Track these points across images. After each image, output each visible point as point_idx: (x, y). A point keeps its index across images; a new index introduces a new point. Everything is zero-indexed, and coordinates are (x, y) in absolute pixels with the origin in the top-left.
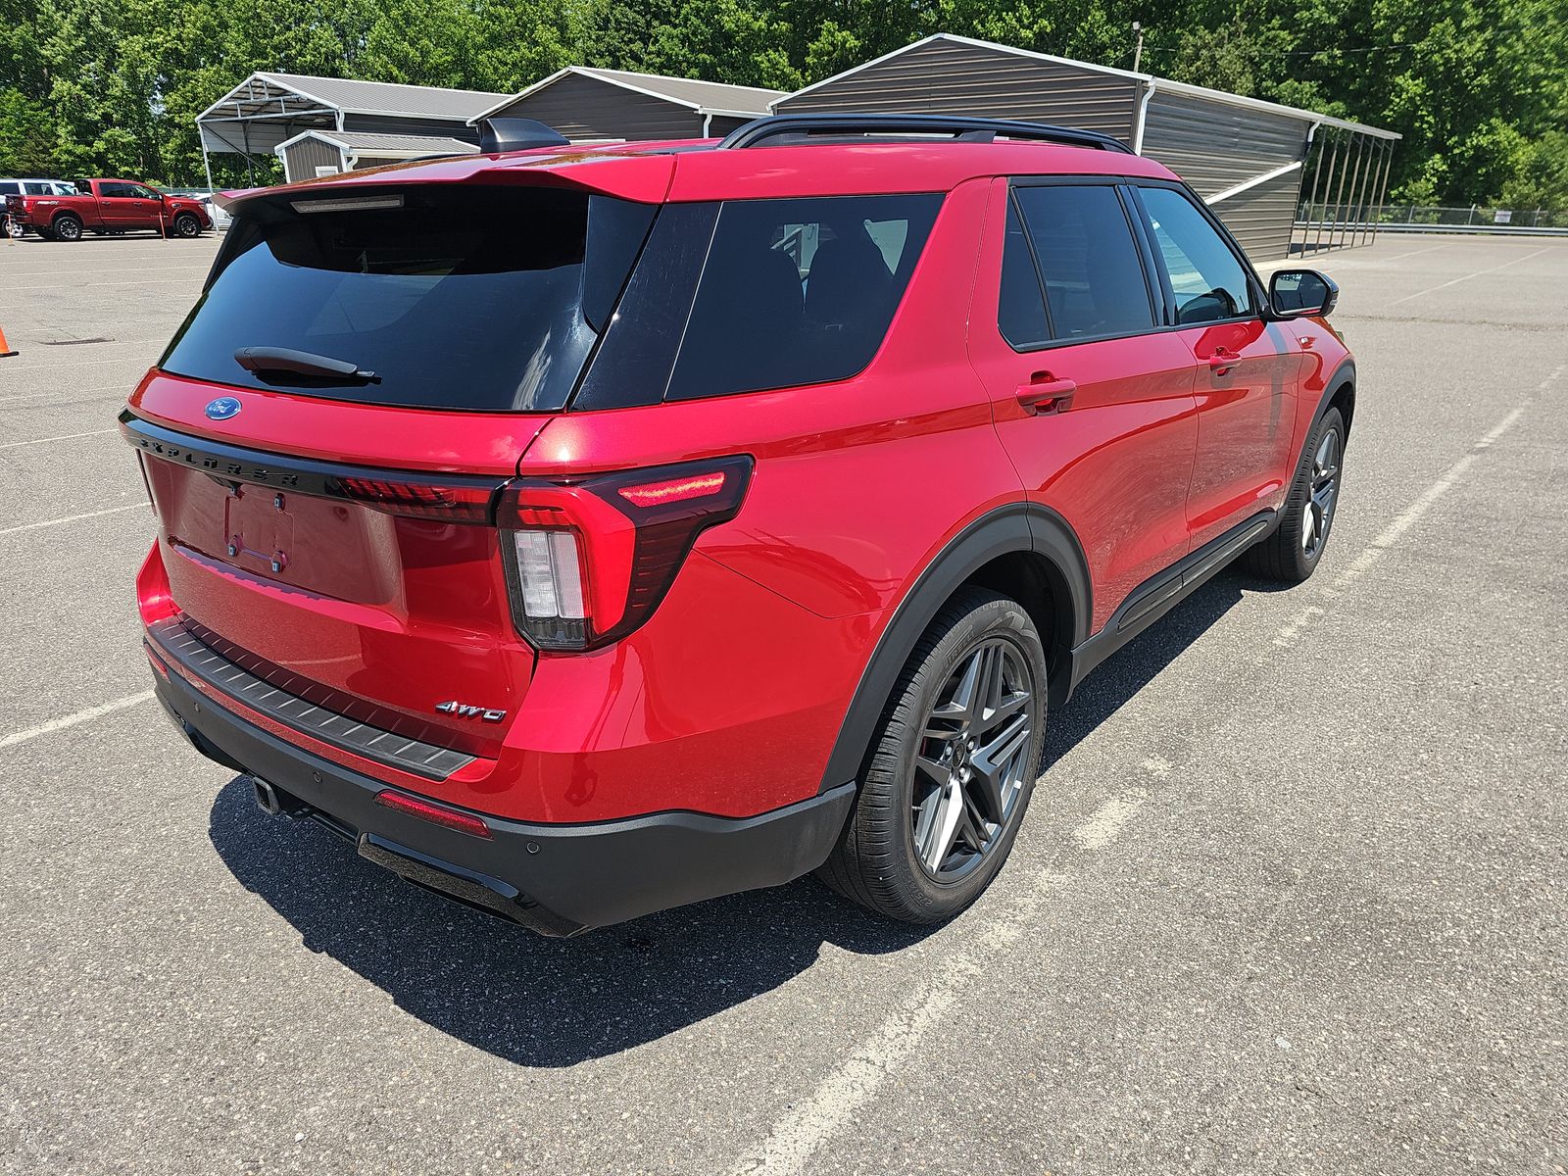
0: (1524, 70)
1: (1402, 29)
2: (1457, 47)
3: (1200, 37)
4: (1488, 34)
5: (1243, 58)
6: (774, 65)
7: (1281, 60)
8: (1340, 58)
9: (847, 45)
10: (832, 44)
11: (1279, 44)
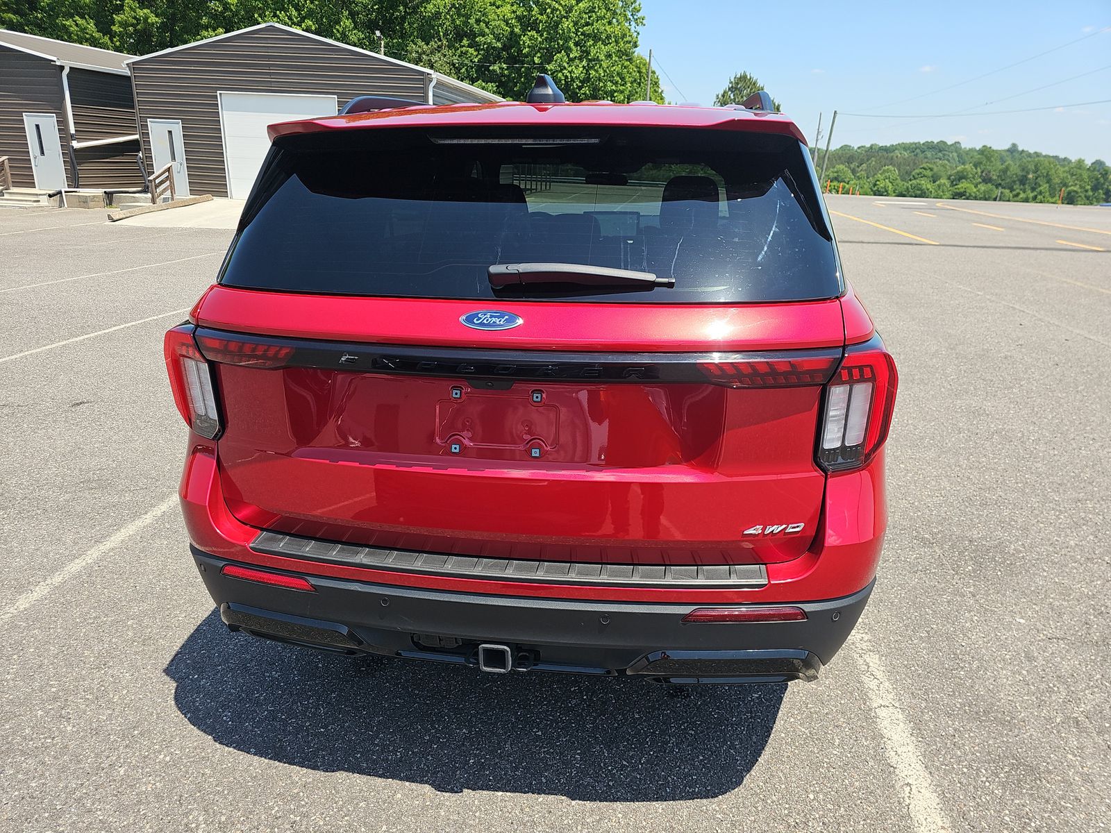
0: (605, 86)
1: (539, 55)
2: (570, 69)
3: (420, 47)
4: (585, 63)
5: (449, 63)
6: (84, 30)
7: (472, 68)
8: (506, 70)
9: (149, 21)
10: (135, 18)
11: (470, 57)
